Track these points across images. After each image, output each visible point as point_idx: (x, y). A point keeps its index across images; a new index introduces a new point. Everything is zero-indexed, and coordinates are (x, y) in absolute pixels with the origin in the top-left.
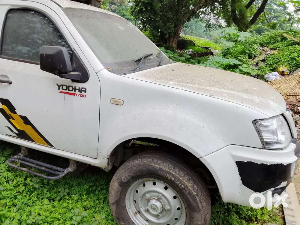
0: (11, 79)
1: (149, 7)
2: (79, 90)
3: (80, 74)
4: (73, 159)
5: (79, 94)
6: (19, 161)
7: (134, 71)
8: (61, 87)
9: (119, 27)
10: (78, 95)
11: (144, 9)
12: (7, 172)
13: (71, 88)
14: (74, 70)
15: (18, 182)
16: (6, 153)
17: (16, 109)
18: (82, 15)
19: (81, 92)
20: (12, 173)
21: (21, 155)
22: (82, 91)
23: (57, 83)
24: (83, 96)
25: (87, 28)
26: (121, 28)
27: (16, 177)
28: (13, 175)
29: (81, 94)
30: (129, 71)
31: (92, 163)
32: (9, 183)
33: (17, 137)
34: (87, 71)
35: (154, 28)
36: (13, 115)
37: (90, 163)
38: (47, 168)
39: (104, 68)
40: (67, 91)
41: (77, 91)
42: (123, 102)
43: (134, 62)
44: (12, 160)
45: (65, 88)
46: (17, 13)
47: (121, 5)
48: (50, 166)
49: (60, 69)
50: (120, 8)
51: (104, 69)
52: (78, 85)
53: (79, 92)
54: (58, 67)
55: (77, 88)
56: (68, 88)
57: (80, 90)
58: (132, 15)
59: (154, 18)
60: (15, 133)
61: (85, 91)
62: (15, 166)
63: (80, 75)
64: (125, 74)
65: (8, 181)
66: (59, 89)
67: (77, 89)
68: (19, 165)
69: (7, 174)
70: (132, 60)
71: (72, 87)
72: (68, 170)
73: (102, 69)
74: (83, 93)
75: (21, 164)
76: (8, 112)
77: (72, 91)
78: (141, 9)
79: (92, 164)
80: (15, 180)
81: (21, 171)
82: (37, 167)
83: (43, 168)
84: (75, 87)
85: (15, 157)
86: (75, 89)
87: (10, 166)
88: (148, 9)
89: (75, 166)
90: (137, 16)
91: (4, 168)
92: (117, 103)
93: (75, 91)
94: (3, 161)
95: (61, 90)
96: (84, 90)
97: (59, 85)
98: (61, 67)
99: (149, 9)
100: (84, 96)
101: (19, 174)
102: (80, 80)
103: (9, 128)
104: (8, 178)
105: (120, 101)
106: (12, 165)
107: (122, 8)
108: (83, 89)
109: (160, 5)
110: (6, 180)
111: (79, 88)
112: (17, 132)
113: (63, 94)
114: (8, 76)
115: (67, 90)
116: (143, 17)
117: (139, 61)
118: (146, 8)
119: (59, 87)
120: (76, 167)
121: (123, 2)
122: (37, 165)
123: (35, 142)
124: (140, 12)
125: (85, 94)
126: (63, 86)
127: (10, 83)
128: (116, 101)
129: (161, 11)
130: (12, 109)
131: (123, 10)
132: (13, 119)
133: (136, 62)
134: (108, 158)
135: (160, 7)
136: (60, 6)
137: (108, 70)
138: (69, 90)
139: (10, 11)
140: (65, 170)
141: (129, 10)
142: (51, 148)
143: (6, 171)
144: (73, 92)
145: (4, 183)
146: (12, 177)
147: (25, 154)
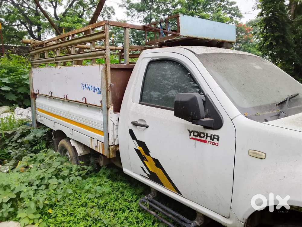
0: (148, 124)
1: (281, 40)
2: (211, 137)
3: (212, 120)
4: (200, 212)
5: (211, 142)
6: (148, 202)
7: (278, 116)
8: (192, 133)
9: (255, 66)
10: (209, 143)
11: (275, 43)
12: (137, 212)
13: (202, 135)
14: (207, 116)
15: (146, 225)
16: (138, 191)
17: (150, 151)
18: (216, 59)
19: (213, 140)
20: (142, 214)
21: (150, 196)
22: (214, 138)
23: (189, 129)
24: (215, 144)
25: (221, 71)
26: (258, 67)
27: (145, 219)
28: (143, 216)
29: (213, 141)
30: (271, 117)
31: (223, 222)
32: (138, 224)
33: (148, 178)
34: (221, 117)
35: (287, 61)
36: (147, 157)
37: (221, 222)
38: (174, 216)
39: (240, 113)
40: (198, 138)
41: (209, 138)
42: (266, 155)
43: (276, 105)
44: (143, 201)
45: (196, 134)
46: (156, 64)
47: (246, 42)
48: (177, 214)
49: (194, 116)
50: (246, 45)
51: (240, 115)
52: (211, 132)
53: (211, 139)
54: (191, 114)
55: (209, 135)
56: (199, 134)
57: (213, 137)
58: (260, 51)
59: (287, 51)
60: (147, 174)
61: (218, 139)
62: (146, 208)
63: (213, 122)
64: (266, 121)
65: (138, 221)
66: (190, 135)
67: (209, 137)
68: (148, 206)
69: (138, 214)
70: (274, 102)
71: (204, 133)
72: (195, 223)
73: (238, 115)
74: (215, 141)
75: (150, 205)
76: (143, 153)
77: (203, 137)
78: (271, 44)
79: (223, 224)
80: (144, 222)
81: (150, 214)
82: (165, 212)
83: (170, 215)
84: (207, 134)
85: (146, 197)
86: (207, 136)
87: (140, 207)
88: (279, 42)
89: (203, 219)
90: (266, 51)
91: (136, 207)
92: (257, 155)
93: (206, 138)
94: (135, 199)
95: (192, 136)
96: (217, 137)
97: (191, 131)
98: (195, 113)
99: (281, 42)
100: (217, 144)
101: (148, 217)
102: (212, 127)
103: (142, 168)
104: (138, 218)
105: (261, 153)
106: (142, 206)
107: (248, 45)
108: (215, 137)
109: (294, 36)
110: (136, 221)
111: (211, 135)
112: (149, 174)
113: (194, 141)
114: (146, 120)
115: (198, 136)
116: (272, 52)
117: (282, 104)
118: (277, 42)
119: (190, 132)
120: (203, 221)
121: (249, 39)
122: (165, 210)
123: (164, 186)
124: (270, 46)
125: (218, 142)
126: (194, 132)
127: (147, 127)
128: (255, 154)
129: (296, 43)
130: (147, 151)
131: (249, 46)
132: (147, 161)
133: (279, 105)
134: (244, 222)
135: (294, 39)
136: (195, 53)
137: (246, 116)
138: (200, 137)
139: (151, 62)
140: (192, 222)
141: (257, 46)
142: (180, 196)
143: (137, 210)
144: (204, 139)
145: (134, 224)
146: (141, 218)
147: (154, 196)
